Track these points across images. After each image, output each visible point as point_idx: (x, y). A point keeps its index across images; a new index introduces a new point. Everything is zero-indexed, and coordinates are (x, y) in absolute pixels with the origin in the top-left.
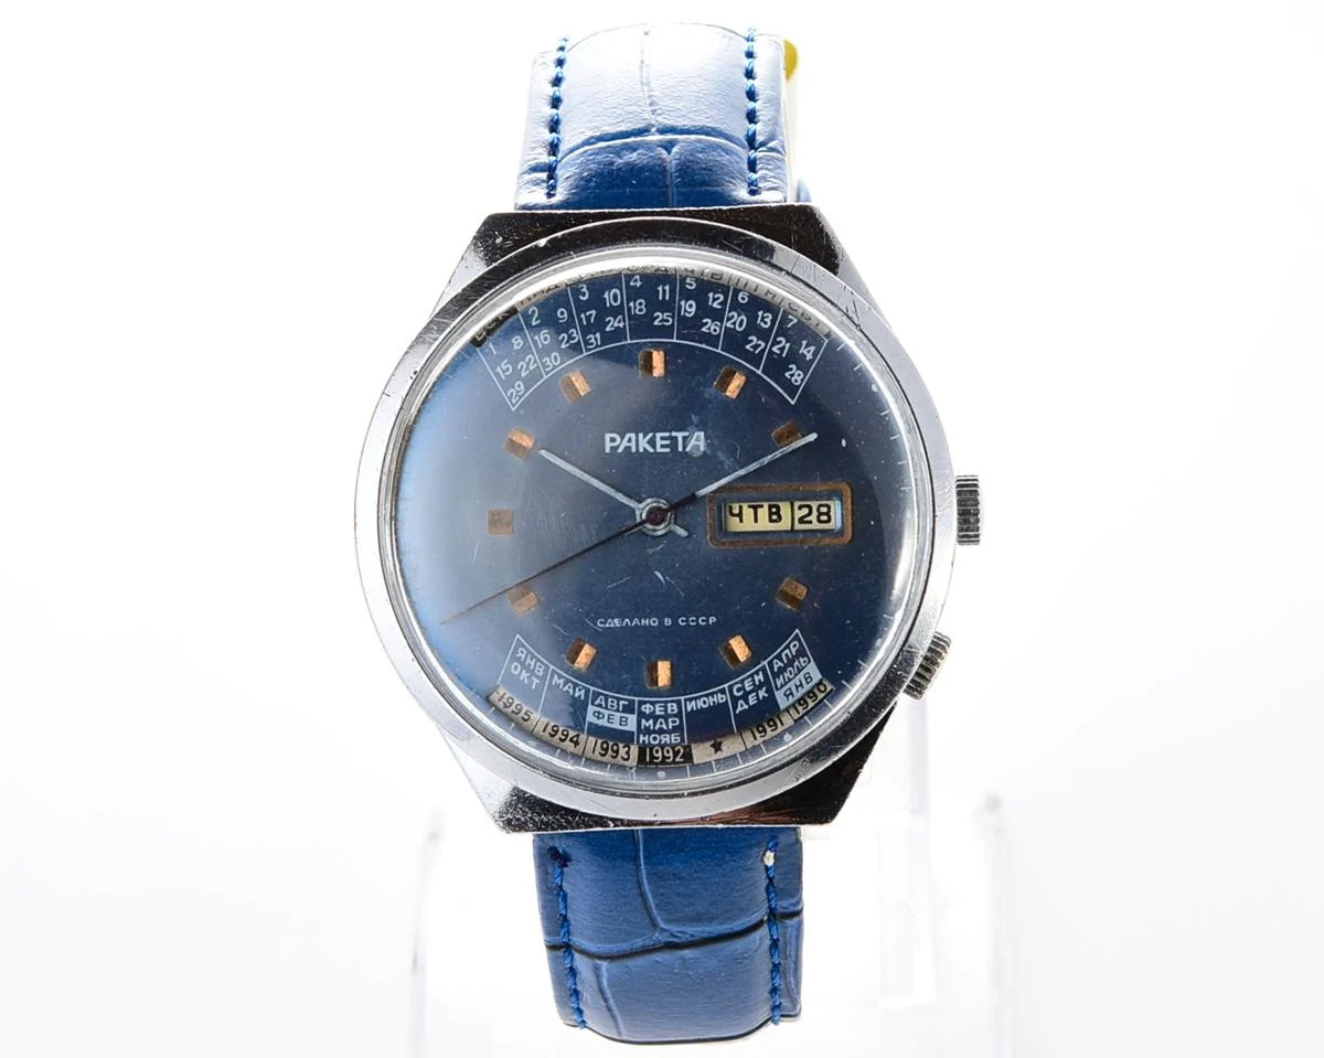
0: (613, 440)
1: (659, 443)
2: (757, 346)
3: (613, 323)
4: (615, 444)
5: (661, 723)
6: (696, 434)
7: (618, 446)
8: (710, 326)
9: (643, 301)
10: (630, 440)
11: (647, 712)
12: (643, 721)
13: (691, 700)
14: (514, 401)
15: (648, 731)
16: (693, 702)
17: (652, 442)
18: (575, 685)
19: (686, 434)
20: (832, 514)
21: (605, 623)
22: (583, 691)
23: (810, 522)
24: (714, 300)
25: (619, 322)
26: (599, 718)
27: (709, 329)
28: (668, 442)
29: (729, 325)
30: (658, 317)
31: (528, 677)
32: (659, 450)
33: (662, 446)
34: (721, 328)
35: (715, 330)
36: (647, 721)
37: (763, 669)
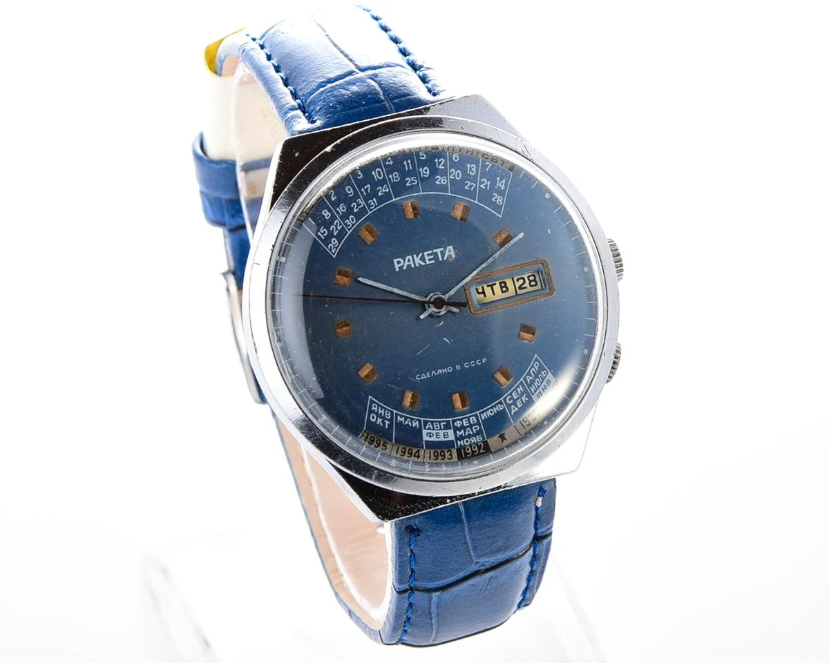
0: (399, 262)
1: (427, 258)
2: (471, 187)
3: (382, 191)
4: (401, 265)
5: (469, 431)
6: (448, 248)
7: (403, 265)
8: (440, 180)
9: (397, 173)
10: (409, 261)
11: (459, 426)
12: (458, 432)
13: (483, 412)
14: (333, 251)
15: (462, 438)
16: (485, 413)
17: (423, 259)
18: (412, 419)
19: (442, 249)
20: (538, 279)
21: (421, 377)
22: (417, 422)
23: (526, 288)
24: (439, 163)
25: (385, 189)
26: (430, 437)
27: (440, 181)
28: (432, 257)
29: (451, 177)
30: (408, 180)
31: (382, 421)
32: (428, 262)
33: (430, 260)
34: (447, 179)
35: (444, 181)
36: (460, 431)
37: (521, 383)
